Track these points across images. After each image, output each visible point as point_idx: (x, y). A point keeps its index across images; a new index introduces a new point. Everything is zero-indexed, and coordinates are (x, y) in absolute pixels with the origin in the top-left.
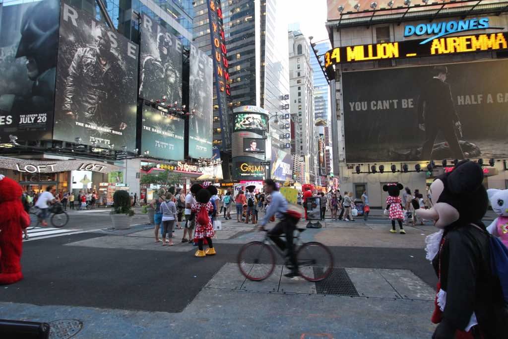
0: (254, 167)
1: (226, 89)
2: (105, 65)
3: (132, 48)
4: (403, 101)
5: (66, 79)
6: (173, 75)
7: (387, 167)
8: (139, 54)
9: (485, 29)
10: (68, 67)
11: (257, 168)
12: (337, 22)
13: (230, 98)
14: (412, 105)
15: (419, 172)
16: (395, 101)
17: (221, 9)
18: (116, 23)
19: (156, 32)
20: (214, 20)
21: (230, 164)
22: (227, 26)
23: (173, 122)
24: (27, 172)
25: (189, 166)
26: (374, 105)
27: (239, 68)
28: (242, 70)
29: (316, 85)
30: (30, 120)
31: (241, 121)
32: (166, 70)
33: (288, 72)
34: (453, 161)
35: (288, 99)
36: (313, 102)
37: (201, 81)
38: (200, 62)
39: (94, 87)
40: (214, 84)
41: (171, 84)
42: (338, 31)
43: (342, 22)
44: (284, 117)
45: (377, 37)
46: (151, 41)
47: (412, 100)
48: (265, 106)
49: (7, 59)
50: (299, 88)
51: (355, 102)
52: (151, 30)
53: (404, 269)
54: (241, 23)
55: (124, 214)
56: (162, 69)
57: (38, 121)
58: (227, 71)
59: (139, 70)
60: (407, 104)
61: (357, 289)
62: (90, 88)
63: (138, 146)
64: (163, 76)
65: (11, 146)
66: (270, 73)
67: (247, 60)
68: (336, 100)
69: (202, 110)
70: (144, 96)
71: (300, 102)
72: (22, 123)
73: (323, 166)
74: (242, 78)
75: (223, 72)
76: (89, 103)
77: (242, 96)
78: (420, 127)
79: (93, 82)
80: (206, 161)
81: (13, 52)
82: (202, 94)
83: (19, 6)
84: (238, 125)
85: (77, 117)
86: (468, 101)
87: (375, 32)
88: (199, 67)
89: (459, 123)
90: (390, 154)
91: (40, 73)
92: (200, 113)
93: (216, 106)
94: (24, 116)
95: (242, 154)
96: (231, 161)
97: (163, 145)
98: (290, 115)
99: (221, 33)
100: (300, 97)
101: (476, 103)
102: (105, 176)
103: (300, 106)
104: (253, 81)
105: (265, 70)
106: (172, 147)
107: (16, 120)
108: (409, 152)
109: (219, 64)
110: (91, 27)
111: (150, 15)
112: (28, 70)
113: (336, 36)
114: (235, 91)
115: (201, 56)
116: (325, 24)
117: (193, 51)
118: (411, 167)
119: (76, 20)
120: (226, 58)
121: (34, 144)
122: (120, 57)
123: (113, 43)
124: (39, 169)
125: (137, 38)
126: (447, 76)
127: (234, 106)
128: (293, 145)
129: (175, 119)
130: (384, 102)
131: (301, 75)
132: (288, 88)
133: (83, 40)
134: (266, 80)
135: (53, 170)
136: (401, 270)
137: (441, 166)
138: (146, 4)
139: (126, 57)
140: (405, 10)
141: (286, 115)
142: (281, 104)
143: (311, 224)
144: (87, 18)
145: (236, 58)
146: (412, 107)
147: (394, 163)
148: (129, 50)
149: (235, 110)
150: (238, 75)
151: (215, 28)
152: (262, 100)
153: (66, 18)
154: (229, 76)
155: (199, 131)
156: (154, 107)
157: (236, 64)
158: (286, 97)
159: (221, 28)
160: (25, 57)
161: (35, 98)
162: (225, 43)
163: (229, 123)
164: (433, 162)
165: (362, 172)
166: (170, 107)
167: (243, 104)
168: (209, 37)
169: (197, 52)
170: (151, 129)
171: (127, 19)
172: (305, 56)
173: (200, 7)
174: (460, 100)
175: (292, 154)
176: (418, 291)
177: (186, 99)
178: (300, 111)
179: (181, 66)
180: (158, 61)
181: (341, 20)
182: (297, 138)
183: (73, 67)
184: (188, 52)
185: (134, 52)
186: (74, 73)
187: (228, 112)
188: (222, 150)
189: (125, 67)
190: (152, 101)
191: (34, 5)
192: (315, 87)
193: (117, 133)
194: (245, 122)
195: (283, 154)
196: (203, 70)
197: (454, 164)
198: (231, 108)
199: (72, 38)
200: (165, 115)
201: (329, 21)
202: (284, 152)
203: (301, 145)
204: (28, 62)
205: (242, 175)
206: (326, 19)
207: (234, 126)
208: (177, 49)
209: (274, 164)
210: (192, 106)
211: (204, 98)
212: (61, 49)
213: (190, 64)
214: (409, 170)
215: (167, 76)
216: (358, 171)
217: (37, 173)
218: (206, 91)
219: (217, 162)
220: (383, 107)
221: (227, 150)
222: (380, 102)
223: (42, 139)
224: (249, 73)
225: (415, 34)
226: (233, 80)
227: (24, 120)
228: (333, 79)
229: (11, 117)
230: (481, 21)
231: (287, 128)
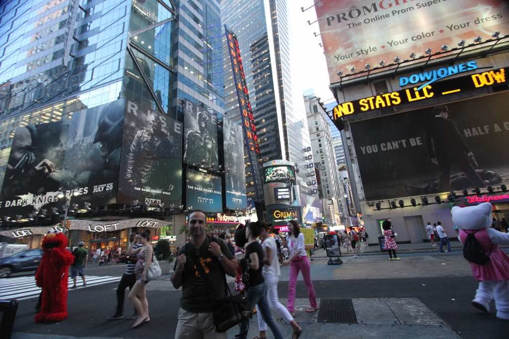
0: (286, 213)
1: (255, 148)
2: (157, 141)
3: (178, 126)
4: (411, 140)
5: (129, 155)
6: (210, 143)
7: (407, 202)
8: (183, 129)
9: (475, 70)
10: (130, 146)
11: (289, 214)
12: (339, 84)
13: (260, 156)
14: (420, 142)
15: (439, 203)
16: (404, 141)
17: (246, 88)
18: (166, 110)
19: (196, 111)
20: (242, 97)
21: (265, 212)
22: (253, 99)
23: (213, 180)
24: (96, 232)
25: (227, 217)
26: (384, 147)
27: (264, 130)
28: (268, 132)
29: (334, 136)
30: (101, 189)
31: (270, 174)
32: (205, 140)
33: (308, 129)
34: (474, 189)
35: (310, 150)
36: (334, 151)
37: (233, 144)
38: (232, 129)
39: (148, 159)
40: (245, 146)
41: (209, 149)
42: (341, 90)
43: (343, 83)
44: (308, 167)
45: (376, 90)
46: (192, 118)
47: (419, 138)
48: (290, 159)
49: (87, 146)
50: (319, 141)
51: (366, 146)
52: (192, 111)
53: (411, 297)
54: (263, 96)
55: (165, 261)
56: (201, 139)
57: (107, 190)
58: (255, 134)
59: (183, 141)
60: (415, 142)
61: (358, 317)
62: (146, 159)
63: (184, 202)
64: (202, 144)
65: (86, 211)
66: (291, 131)
67: (271, 123)
68: (348, 146)
69: (235, 167)
70: (188, 161)
71: (321, 152)
72: (95, 192)
73: (352, 207)
74: (268, 138)
75: (252, 135)
76: (145, 171)
77: (270, 152)
78: (433, 161)
79: (148, 156)
80: (242, 211)
81: (91, 139)
82: (235, 155)
83: (97, 107)
84: (268, 178)
85: (136, 183)
86: (475, 133)
87: (374, 87)
88: (231, 133)
89: (471, 153)
90: (408, 189)
91: (110, 152)
92: (234, 170)
93: (248, 163)
94: (97, 186)
95: (274, 202)
96: (265, 210)
97: (205, 201)
98: (314, 165)
99: (248, 105)
100: (321, 148)
101: (483, 133)
102: (158, 231)
103: (322, 155)
104: (278, 139)
105: (287, 129)
106: (211, 201)
107: (91, 190)
108: (427, 185)
109: (248, 129)
110: (147, 114)
111: (191, 100)
112: (101, 151)
113: (340, 94)
114: (263, 150)
115: (232, 125)
116: (329, 87)
117: (225, 122)
118: (431, 199)
119: (137, 111)
120: (254, 124)
121: (103, 207)
122: (168, 134)
123: (163, 124)
124: (106, 228)
125: (181, 117)
126: (448, 114)
127: (263, 162)
128: (320, 190)
129: (213, 177)
130: (393, 143)
131: (320, 129)
132: (310, 142)
133: (141, 124)
134: (288, 137)
135: (116, 229)
136: (407, 299)
137: (462, 196)
138: (188, 93)
139: (173, 134)
140: (396, 66)
141: (310, 164)
142: (305, 156)
143: (333, 261)
144: (144, 109)
145: (262, 123)
146: (421, 144)
147: (413, 197)
148: (176, 127)
149: (264, 165)
150: (265, 136)
151: (243, 102)
152: (287, 154)
153: (129, 111)
154: (258, 138)
155: (234, 186)
156: (196, 169)
157: (263, 127)
158: (308, 149)
159: (247, 102)
160: (99, 142)
161: (105, 172)
162: (252, 113)
163: (260, 176)
164: (453, 192)
165: (382, 209)
166: (209, 168)
167: (271, 159)
168: (239, 110)
169: (229, 122)
170: (194, 188)
171: (173, 105)
172: (321, 114)
173: (230, 89)
174: (467, 133)
175: (320, 199)
176: (419, 317)
177: (222, 160)
178: (323, 159)
179: (216, 135)
180: (199, 133)
181: (341, 82)
182: (322, 183)
183: (134, 145)
184: (222, 124)
185: (179, 128)
186: (134, 150)
187: (258, 167)
188: (256, 200)
189: (173, 140)
190: (194, 164)
191: (107, 105)
192: (334, 138)
193: (166, 193)
194: (274, 174)
195: (311, 199)
196: (234, 136)
197: (475, 193)
198: (261, 163)
199: (133, 124)
200: (205, 175)
201: (331, 84)
202: (312, 197)
203: (327, 189)
204: (101, 146)
205: (276, 221)
206: (329, 83)
207: (265, 178)
208: (212, 122)
209: (304, 209)
210: (227, 165)
211: (236, 158)
212: (125, 133)
213: (224, 132)
214: (429, 202)
215: (206, 144)
216: (379, 208)
217: (104, 232)
218: (238, 152)
219: (252, 212)
220: (393, 147)
221: (260, 200)
222: (389, 144)
223: (109, 203)
224: (274, 133)
225: (409, 83)
226: (261, 140)
227: (97, 189)
228: (342, 129)
229: (87, 188)
230: (469, 64)
231: (312, 176)
